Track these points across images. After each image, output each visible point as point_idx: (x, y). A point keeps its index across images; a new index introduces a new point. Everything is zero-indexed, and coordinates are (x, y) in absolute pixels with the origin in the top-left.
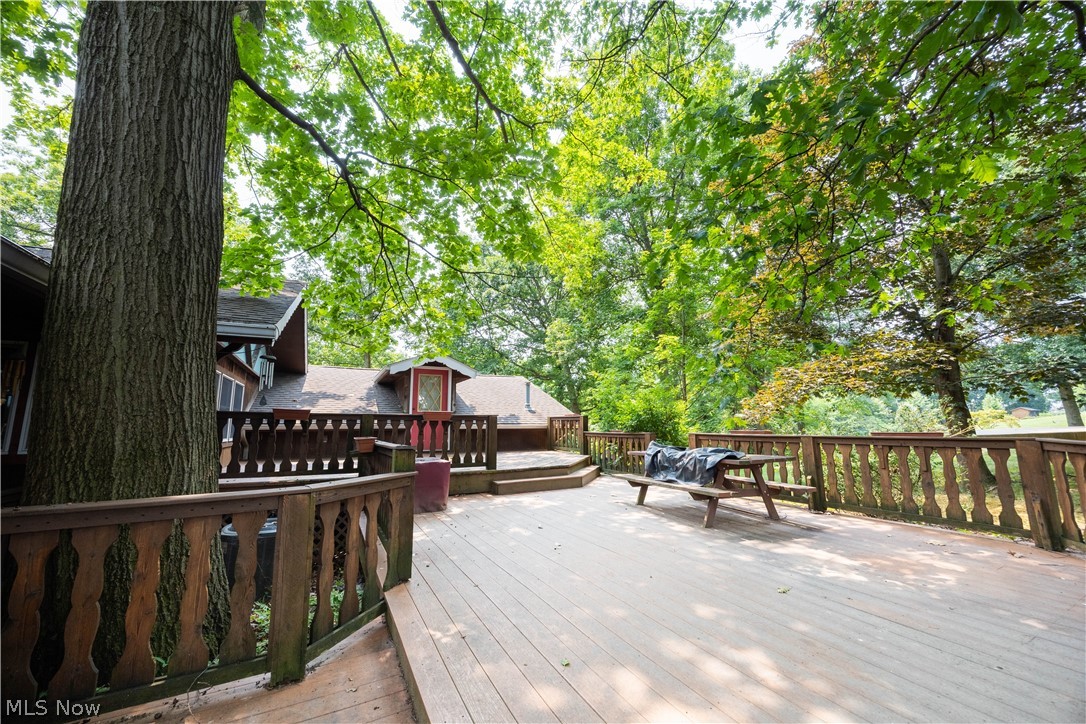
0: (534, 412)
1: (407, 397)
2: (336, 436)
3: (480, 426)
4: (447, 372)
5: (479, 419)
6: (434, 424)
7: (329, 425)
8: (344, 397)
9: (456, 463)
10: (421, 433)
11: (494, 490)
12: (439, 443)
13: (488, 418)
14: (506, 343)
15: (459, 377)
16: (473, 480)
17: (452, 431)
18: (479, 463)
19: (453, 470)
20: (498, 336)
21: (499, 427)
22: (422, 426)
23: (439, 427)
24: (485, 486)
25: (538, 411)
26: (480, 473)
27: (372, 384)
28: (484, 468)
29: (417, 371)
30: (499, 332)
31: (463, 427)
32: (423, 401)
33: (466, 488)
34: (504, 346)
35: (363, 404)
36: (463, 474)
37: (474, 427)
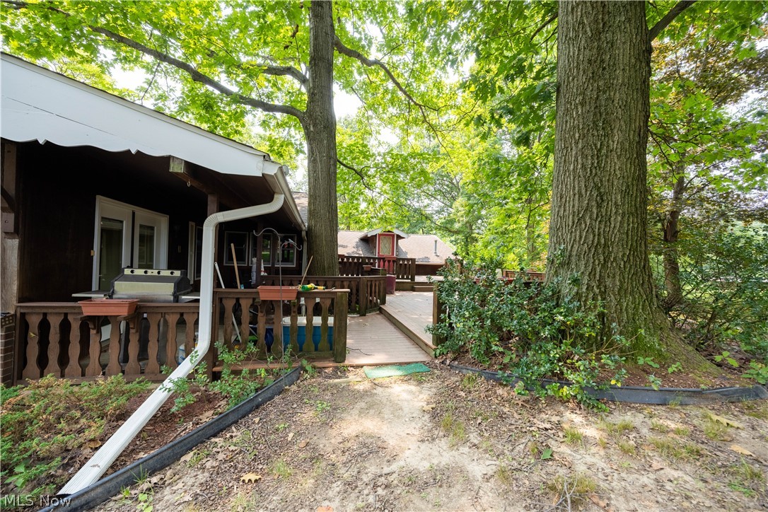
0: (437, 256)
1: (375, 247)
2: (353, 264)
3: (408, 263)
4: (394, 235)
5: (408, 260)
6: (389, 261)
7: (350, 260)
8: (347, 247)
9: (398, 278)
10: (384, 265)
11: (413, 290)
12: (391, 269)
13: (411, 259)
14: (430, 209)
15: (399, 237)
16: (405, 284)
17: (397, 264)
18: (408, 278)
19: (397, 280)
20: (425, 204)
21: (416, 263)
22: (384, 262)
23: (391, 263)
24: (410, 288)
25: (441, 255)
26: (408, 282)
27: (357, 240)
28: (410, 281)
29: (380, 235)
30: (426, 202)
31: (401, 262)
32: (383, 250)
33: (401, 288)
34: (428, 211)
35: (355, 250)
36: (401, 282)
37: (406, 263)
